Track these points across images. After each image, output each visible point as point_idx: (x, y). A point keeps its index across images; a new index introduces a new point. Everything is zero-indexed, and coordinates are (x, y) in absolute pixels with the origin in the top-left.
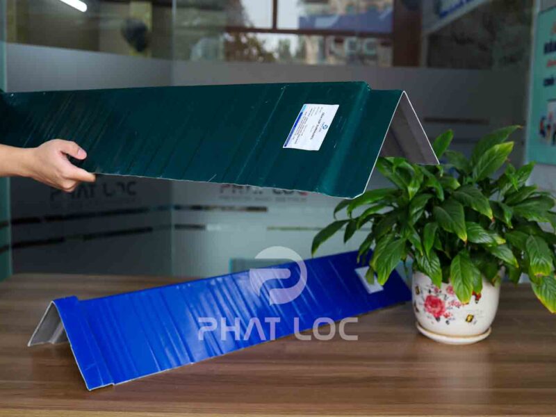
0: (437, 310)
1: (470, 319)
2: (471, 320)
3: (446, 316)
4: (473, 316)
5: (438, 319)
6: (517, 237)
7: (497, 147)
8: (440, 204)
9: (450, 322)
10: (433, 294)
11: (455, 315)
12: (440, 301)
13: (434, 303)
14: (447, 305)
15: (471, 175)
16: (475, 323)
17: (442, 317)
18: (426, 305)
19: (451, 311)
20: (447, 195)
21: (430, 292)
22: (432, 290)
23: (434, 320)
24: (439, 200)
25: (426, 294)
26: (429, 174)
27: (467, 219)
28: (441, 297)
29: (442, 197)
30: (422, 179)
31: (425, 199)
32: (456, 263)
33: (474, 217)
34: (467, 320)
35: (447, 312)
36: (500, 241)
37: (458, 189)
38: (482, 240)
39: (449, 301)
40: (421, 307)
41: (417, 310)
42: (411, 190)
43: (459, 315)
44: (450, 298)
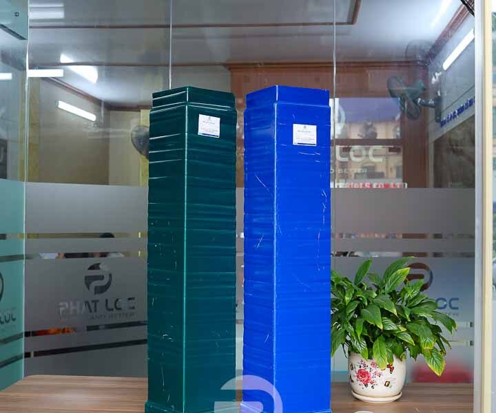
0: (366, 379)
1: (387, 384)
3: (372, 383)
4: (389, 382)
5: (366, 385)
6: (413, 327)
7: (399, 271)
8: (365, 307)
9: (375, 386)
10: (362, 368)
11: (378, 382)
12: (367, 373)
13: (363, 374)
14: (372, 375)
15: (384, 288)
16: (391, 387)
17: (369, 384)
18: (358, 377)
19: (375, 379)
20: (369, 302)
21: (360, 367)
22: (362, 365)
23: (364, 386)
24: (364, 305)
25: (358, 368)
26: (357, 288)
27: (382, 316)
28: (368, 370)
29: (366, 304)
30: (353, 292)
31: (356, 303)
32: (376, 344)
33: (386, 314)
34: (385, 385)
35: (372, 380)
36: (403, 329)
37: (376, 297)
38: (392, 329)
39: (373, 372)
40: (354, 379)
41: (352, 381)
42: (347, 299)
43: (380, 382)
44: (374, 370)
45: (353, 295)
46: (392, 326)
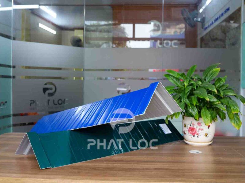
2: (207, 135)
3: (197, 135)
4: (207, 134)
5: (194, 136)
6: (224, 101)
7: (214, 70)
8: (195, 90)
9: (199, 136)
10: (192, 126)
12: (195, 128)
13: (192, 130)
14: (197, 130)
16: (208, 137)
18: (189, 131)
19: (199, 132)
20: (197, 87)
22: (191, 124)
23: (193, 136)
25: (189, 126)
30: (189, 80)
31: (190, 88)
34: (205, 136)
35: (198, 132)
37: (201, 84)
38: (214, 101)
39: (198, 128)
40: (187, 132)
41: (185, 134)
42: (186, 84)
43: (202, 134)
44: (199, 127)
45: (189, 82)
46: (214, 99)
